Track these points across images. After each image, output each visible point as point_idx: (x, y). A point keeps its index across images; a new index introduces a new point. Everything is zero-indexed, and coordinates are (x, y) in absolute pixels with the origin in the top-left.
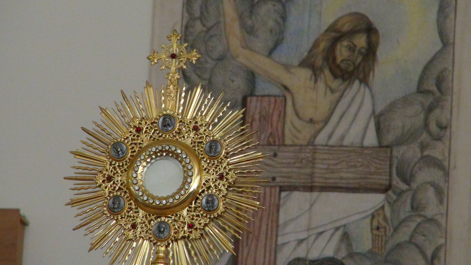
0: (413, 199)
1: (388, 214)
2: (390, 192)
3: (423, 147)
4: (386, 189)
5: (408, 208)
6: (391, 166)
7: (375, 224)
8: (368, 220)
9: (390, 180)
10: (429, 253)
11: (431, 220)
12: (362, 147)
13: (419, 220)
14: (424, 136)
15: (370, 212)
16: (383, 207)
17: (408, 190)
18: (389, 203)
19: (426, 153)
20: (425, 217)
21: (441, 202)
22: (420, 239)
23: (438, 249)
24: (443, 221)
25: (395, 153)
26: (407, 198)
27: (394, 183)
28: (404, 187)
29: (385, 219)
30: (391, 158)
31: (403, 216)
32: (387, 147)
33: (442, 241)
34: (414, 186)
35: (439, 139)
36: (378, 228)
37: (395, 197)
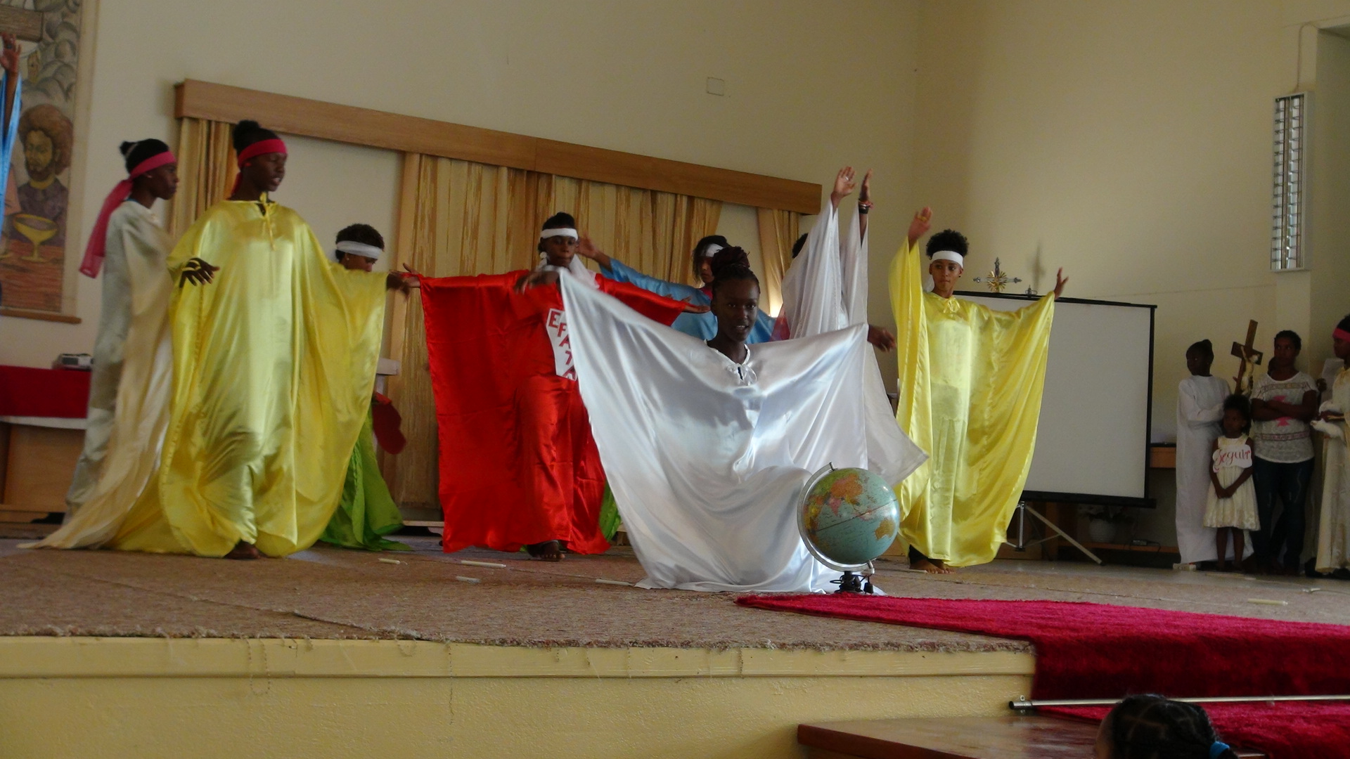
0: (56, 49)
1: (40, 57)
2: (41, 43)
3: (64, 16)
4: (38, 40)
5: (52, 55)
6: (42, 25)
7: (31, 62)
8: (26, 59)
9: (42, 35)
10: (66, 86)
11: (67, 65)
12: (24, 9)
13: (59, 64)
14: (65, 9)
15: (28, 54)
16: (36, 52)
17: (54, 43)
18: (40, 49)
19: (65, 20)
20: (63, 62)
21: (74, 54)
22: (60, 77)
23: (71, 86)
24: (75, 67)
25: (45, 16)
26: (52, 48)
27: (44, 37)
28: (50, 40)
29: (37, 60)
30: (42, 19)
31: (49, 60)
32: (41, 11)
33: (73, 80)
34: (57, 41)
35: (74, 12)
36: (32, 66)
37: (44, 46)
